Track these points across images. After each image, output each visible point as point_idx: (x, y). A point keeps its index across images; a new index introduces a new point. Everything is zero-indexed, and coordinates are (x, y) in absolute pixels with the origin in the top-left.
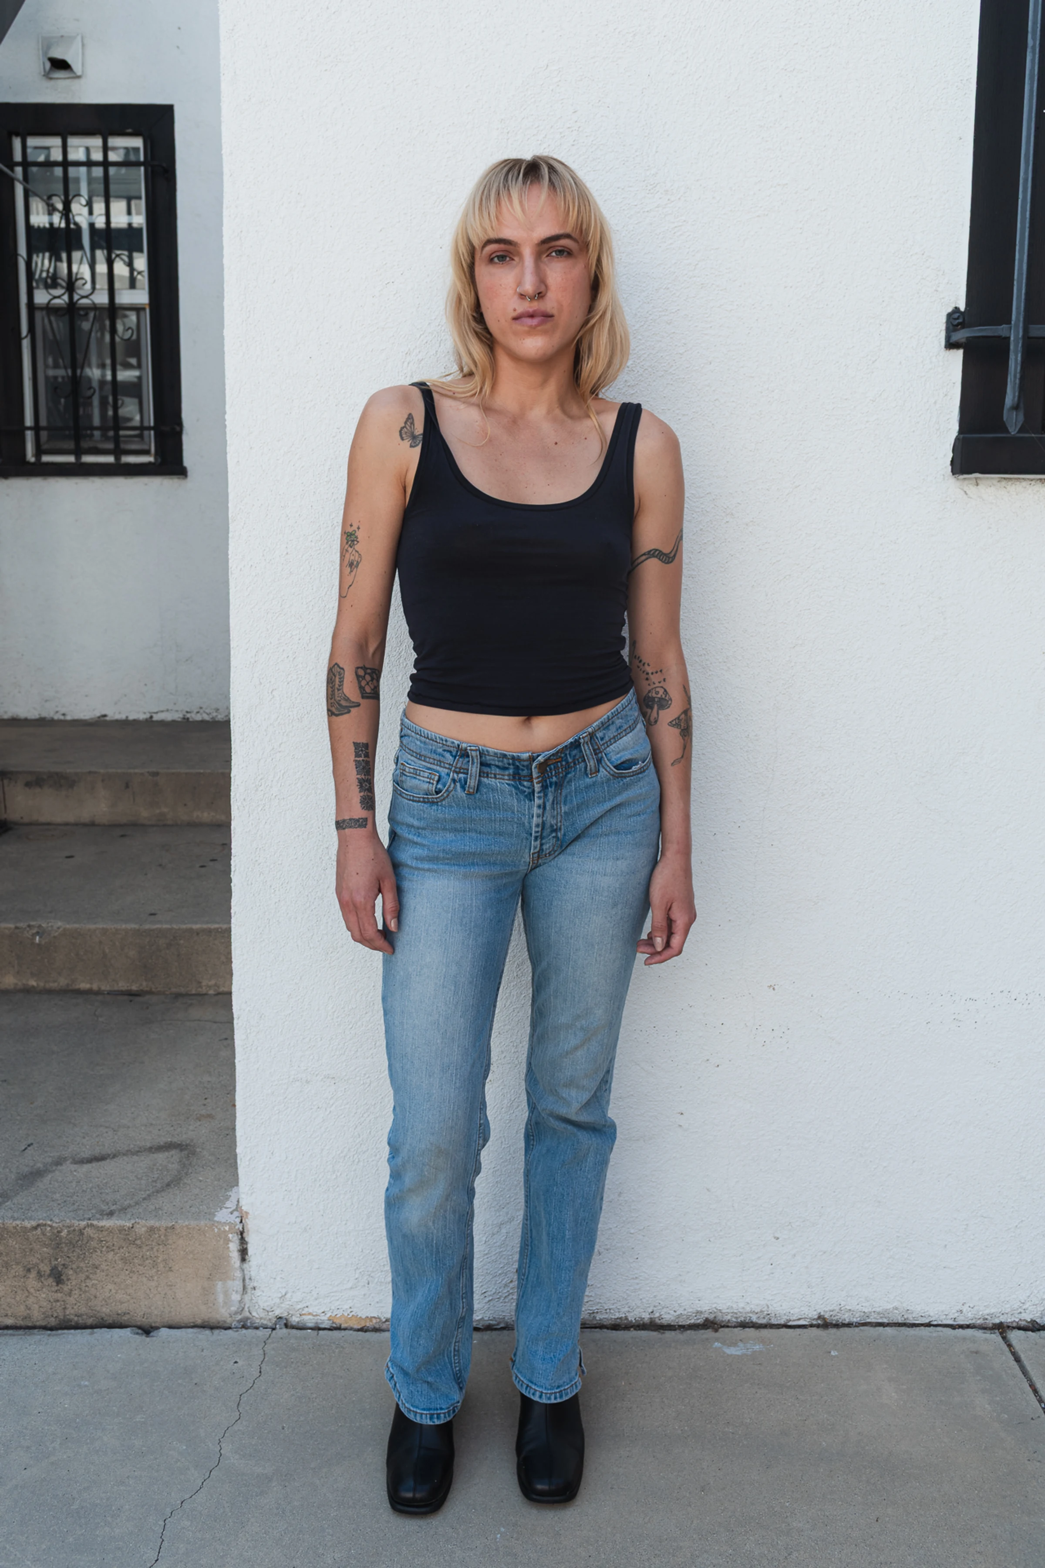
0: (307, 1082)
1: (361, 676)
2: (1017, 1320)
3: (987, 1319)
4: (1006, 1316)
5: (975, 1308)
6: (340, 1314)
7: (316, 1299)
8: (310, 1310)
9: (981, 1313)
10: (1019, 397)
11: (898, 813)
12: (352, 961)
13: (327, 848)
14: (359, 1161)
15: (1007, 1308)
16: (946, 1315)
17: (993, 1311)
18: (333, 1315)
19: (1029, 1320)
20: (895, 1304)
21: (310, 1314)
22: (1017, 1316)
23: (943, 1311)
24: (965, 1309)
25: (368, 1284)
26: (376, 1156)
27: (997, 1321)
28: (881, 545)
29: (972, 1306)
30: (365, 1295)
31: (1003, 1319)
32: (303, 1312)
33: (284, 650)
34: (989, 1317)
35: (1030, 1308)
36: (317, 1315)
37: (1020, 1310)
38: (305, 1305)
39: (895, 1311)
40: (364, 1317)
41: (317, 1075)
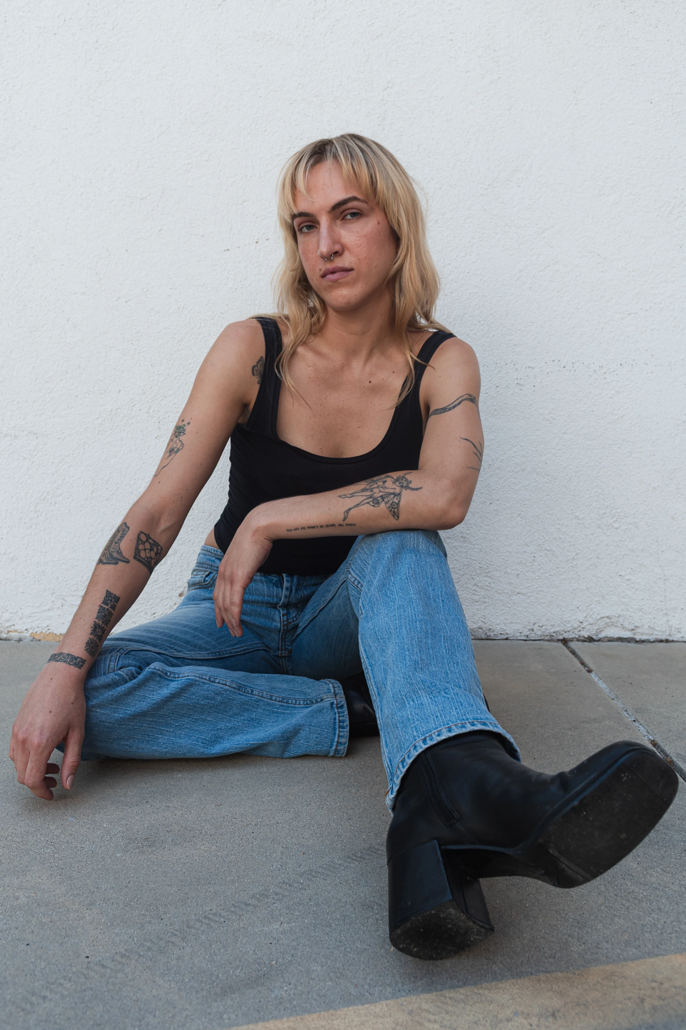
0: (16, 437)
1: (142, 541)
2: (577, 637)
3: (553, 636)
4: (568, 633)
5: (543, 628)
6: (39, 631)
7: (21, 619)
8: (16, 628)
9: (548, 631)
11: (469, 218)
14: (55, 503)
15: (568, 627)
16: (521, 633)
17: (557, 630)
18: (34, 632)
19: (586, 636)
20: (480, 624)
21: (16, 631)
22: (577, 633)
23: (518, 630)
24: (536, 627)
25: (62, 606)
26: (69, 498)
27: (561, 637)
28: (449, 10)
29: (540, 625)
30: (59, 615)
31: (566, 636)
32: (10, 630)
34: (554, 634)
35: (587, 627)
36: (21, 632)
37: (579, 629)
38: (12, 623)
39: (480, 630)
40: (58, 634)
41: (23, 431)
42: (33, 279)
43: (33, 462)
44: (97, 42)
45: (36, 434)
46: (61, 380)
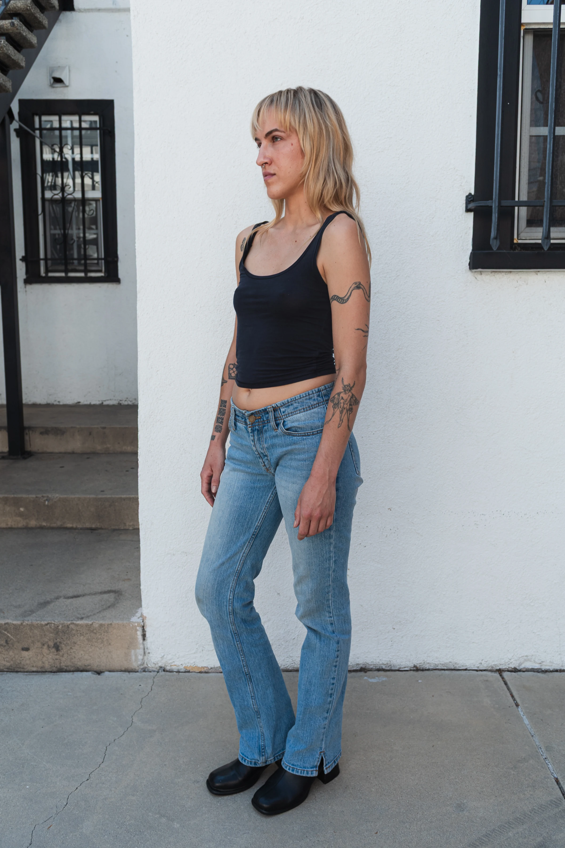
0: (174, 555)
1: (231, 368)
2: (507, 667)
3: (493, 667)
4: (502, 666)
5: (488, 662)
6: (189, 665)
7: (178, 658)
8: (175, 663)
9: (490, 664)
10: (497, 233)
12: (194, 497)
13: (183, 444)
15: (502, 662)
16: (474, 665)
17: (496, 663)
18: (186, 666)
19: (513, 667)
20: (450, 660)
21: (175, 665)
22: (507, 665)
23: (473, 663)
24: (483, 662)
25: (203, 651)
27: (498, 668)
28: (438, 302)
29: (486, 661)
30: (201, 656)
31: (501, 667)
32: (172, 665)
33: (162, 352)
34: (494, 666)
35: (514, 662)
36: (178, 666)
37: (509, 663)
38: (173, 661)
39: (450, 664)
40: (200, 667)
41: (178, 552)
42: (183, 463)
43: (184, 569)
44: (220, 320)
45: (186, 553)
46: (201, 522)
